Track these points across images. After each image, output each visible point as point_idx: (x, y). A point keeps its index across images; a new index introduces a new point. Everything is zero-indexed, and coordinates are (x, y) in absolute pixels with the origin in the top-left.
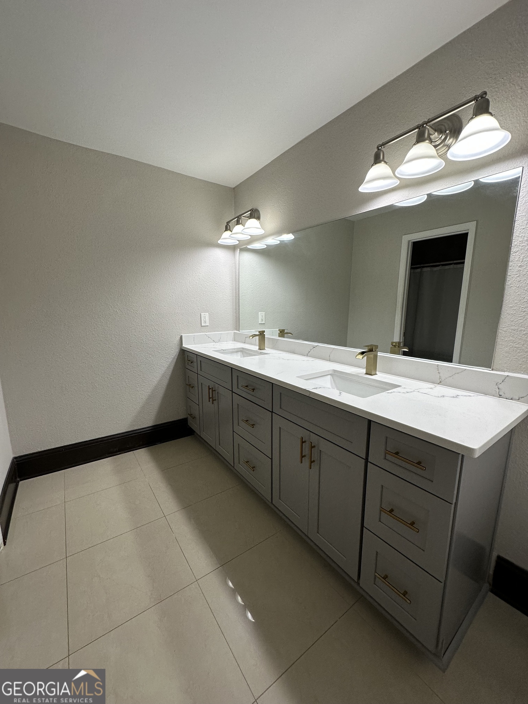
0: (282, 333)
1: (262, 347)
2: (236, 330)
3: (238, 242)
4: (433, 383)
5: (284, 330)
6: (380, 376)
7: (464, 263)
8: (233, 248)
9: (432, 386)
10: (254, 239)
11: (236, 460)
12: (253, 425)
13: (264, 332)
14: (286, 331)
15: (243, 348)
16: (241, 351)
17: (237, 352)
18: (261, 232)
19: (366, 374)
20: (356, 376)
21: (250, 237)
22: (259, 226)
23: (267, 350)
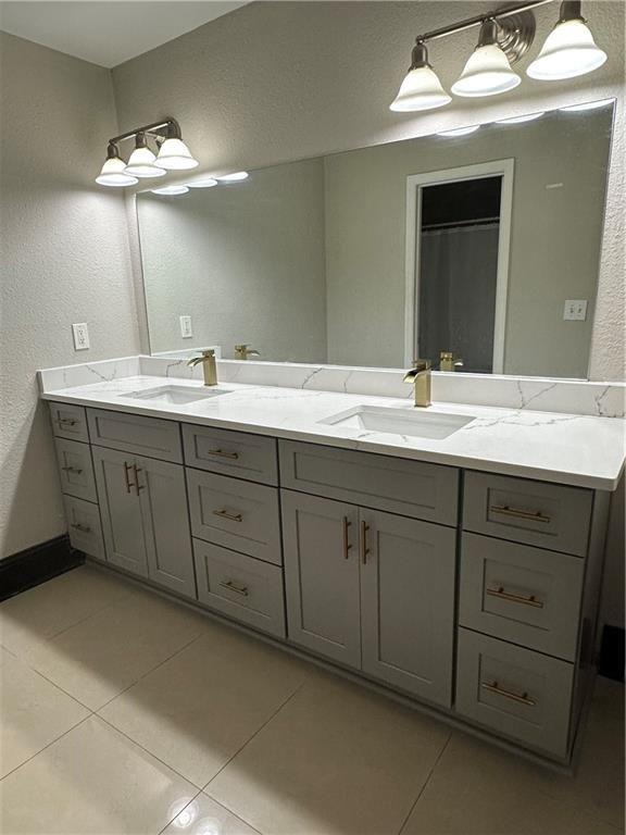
0: (243, 352)
1: (211, 380)
2: (142, 353)
3: (137, 181)
4: (514, 408)
5: (244, 347)
6: (436, 407)
7: (498, 221)
8: (121, 194)
9: (515, 412)
10: (171, 177)
11: (202, 588)
12: (239, 516)
13: (213, 352)
14: (248, 348)
15: (171, 386)
16: (168, 392)
17: (161, 394)
18: (191, 164)
19: (417, 406)
20: (403, 410)
21: (165, 173)
22: (186, 152)
23: (222, 386)
